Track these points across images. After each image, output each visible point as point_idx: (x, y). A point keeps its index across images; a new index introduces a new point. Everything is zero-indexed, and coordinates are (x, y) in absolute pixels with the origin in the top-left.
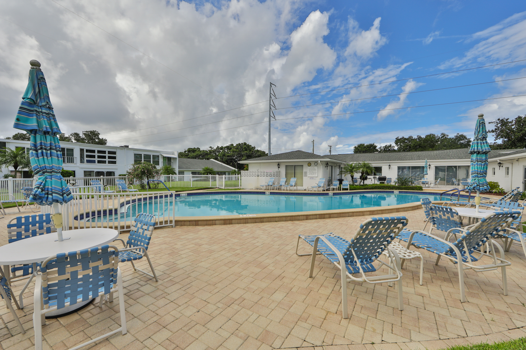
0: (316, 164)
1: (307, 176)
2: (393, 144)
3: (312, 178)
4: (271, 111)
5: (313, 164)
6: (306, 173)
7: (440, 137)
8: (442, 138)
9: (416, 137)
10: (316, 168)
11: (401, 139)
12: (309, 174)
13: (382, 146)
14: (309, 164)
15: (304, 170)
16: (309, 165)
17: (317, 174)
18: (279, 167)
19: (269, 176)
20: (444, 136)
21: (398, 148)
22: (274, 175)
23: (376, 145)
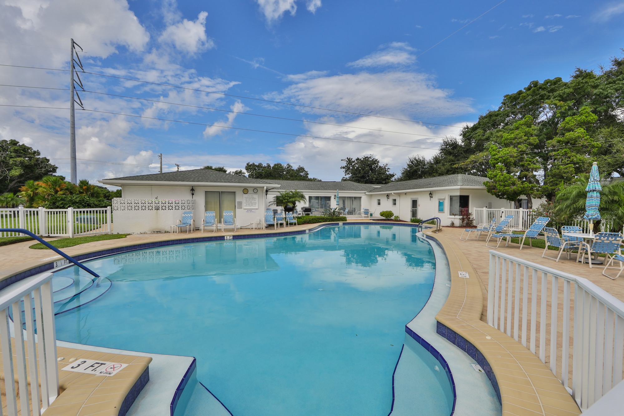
0: (255, 191)
1: (241, 208)
2: (244, 171)
3: (250, 210)
4: (75, 92)
5: (250, 191)
6: (240, 203)
7: (287, 167)
8: (287, 168)
9: (266, 165)
10: (256, 196)
11: (251, 165)
12: (245, 205)
13: (232, 171)
14: (245, 191)
15: (238, 200)
16: (245, 193)
17: (257, 205)
18: (193, 194)
19: (180, 209)
20: (289, 167)
21: (249, 175)
22: (189, 208)
23: (226, 170)
